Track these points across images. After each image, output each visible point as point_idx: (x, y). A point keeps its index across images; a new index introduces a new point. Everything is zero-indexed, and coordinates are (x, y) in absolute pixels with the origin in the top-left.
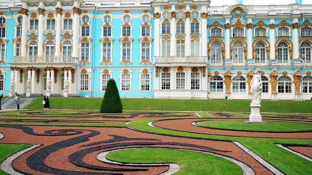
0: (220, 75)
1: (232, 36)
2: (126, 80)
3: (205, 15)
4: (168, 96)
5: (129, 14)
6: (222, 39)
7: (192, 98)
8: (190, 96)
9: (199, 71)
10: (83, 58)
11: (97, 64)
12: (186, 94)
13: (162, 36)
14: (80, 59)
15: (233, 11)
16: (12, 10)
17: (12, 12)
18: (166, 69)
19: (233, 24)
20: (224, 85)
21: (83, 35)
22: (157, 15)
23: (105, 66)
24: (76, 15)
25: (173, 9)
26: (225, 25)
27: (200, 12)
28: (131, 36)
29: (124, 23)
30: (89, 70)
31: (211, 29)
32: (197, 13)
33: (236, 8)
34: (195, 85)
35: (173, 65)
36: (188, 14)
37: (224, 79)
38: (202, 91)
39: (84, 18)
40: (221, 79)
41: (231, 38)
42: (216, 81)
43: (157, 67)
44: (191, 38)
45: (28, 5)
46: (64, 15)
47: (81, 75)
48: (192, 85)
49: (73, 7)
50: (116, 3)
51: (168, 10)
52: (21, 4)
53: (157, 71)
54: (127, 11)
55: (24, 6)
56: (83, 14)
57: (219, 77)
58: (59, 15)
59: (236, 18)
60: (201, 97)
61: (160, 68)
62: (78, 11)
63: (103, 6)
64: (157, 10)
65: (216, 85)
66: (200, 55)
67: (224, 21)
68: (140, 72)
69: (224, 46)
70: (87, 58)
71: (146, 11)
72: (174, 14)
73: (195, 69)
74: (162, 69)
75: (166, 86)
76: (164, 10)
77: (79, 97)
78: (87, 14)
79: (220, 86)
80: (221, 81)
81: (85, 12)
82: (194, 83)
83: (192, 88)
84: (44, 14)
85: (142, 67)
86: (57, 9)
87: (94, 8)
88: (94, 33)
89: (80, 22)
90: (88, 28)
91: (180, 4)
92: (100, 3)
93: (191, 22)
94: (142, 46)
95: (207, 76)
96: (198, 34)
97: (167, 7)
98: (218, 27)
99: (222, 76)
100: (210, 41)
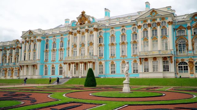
0: (185, 61)
1: (193, 34)
2: (124, 67)
3: (170, 23)
4: (148, 76)
5: (125, 28)
6: (185, 37)
7: (164, 77)
8: (162, 76)
9: (168, 59)
10: (100, 55)
11: (108, 59)
12: (160, 74)
13: (143, 39)
14: (99, 56)
15: (192, 17)
16: (66, 33)
17: (66, 34)
18: (146, 59)
19: (193, 26)
20: (189, 68)
21: (100, 42)
22: (140, 27)
23: (112, 59)
24: (95, 32)
25: (149, 22)
26: (187, 27)
27: (167, 21)
28: (126, 41)
29: (122, 33)
30: (103, 62)
31: (177, 31)
32: (165, 22)
33: (195, 15)
34: (166, 69)
35: (149, 56)
36: (158, 24)
37: (188, 64)
38: (171, 73)
39: (100, 33)
40: (187, 64)
41: (192, 35)
42: (183, 66)
43: (140, 59)
44: (162, 38)
45: (73, 29)
46: (89, 33)
47: (99, 65)
48: (164, 69)
49: (93, 28)
50: (117, 22)
51: (146, 23)
52: (69, 29)
53: (140, 61)
54: (123, 26)
55: (71, 30)
56: (99, 31)
57: (185, 62)
58: (87, 33)
59: (195, 21)
60: (170, 77)
61: (143, 59)
62: (96, 30)
63: (110, 25)
64: (140, 23)
65: (183, 68)
66: (168, 49)
67: (187, 25)
68: (131, 62)
69: (188, 41)
70: (102, 55)
71: (134, 25)
72: (149, 25)
73: (165, 58)
74: (144, 60)
75: (146, 70)
76: (144, 23)
77: (98, 78)
78: (102, 30)
79: (186, 69)
80: (187, 65)
81: (100, 29)
82: (165, 67)
83: (164, 71)
84: (80, 33)
85: (133, 59)
86: (86, 30)
87: (105, 27)
88: (106, 41)
89: (98, 35)
90: (102, 38)
91: (153, 18)
92: (108, 24)
93: (161, 28)
94: (133, 46)
95: (173, 63)
96: (167, 35)
97: (145, 21)
98: (182, 29)
99: (187, 62)
100: (177, 39)
